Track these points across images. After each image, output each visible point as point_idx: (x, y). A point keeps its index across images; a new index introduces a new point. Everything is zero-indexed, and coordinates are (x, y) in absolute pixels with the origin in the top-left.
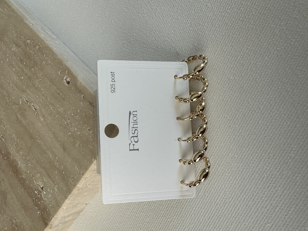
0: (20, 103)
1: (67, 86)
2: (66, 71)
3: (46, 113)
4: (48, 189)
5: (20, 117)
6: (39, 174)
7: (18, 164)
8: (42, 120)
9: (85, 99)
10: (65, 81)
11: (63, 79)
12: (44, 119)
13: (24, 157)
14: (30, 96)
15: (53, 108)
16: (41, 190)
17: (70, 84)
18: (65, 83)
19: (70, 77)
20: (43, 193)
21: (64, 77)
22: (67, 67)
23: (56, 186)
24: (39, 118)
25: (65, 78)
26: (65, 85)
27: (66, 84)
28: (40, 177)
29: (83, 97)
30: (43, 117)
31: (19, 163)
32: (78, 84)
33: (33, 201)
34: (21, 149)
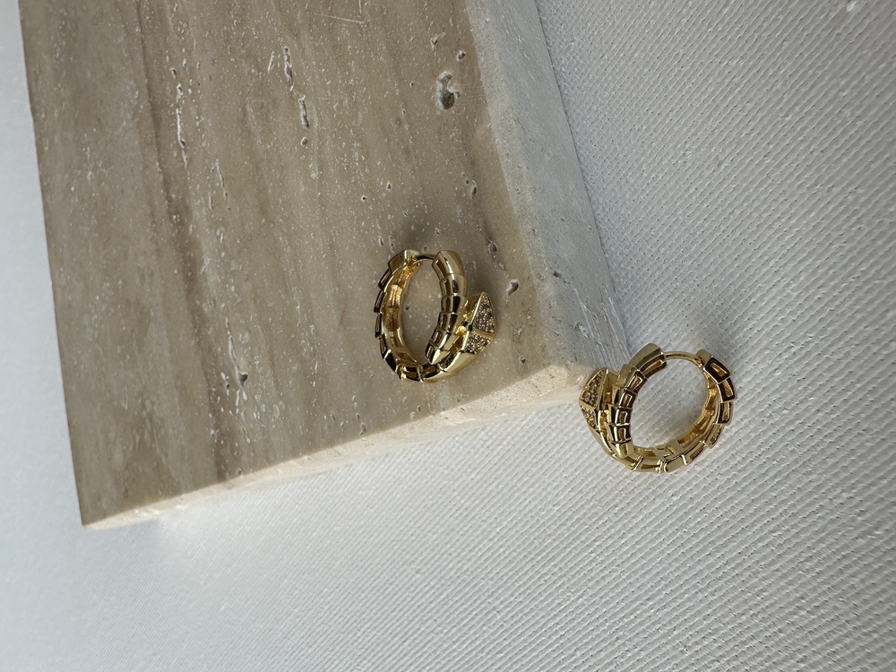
0: (267, 67)
1: (439, 113)
2: (458, 47)
3: (334, 160)
4: (255, 393)
5: (254, 117)
6: (247, 335)
7: (202, 262)
8: (314, 175)
9: (475, 205)
10: (440, 86)
11: (435, 76)
12: (321, 176)
13: (223, 254)
14: (307, 64)
15: (360, 161)
16: (239, 383)
17: (453, 110)
18: (439, 95)
19: (462, 81)
20: (241, 395)
21: (441, 69)
22: (469, 36)
23: (280, 403)
24: (307, 162)
25: (442, 76)
26: (432, 104)
27: (439, 103)
28: (247, 346)
29: (472, 191)
30: (321, 169)
31: (207, 261)
32: (479, 133)
33: (210, 392)
34: (225, 224)
